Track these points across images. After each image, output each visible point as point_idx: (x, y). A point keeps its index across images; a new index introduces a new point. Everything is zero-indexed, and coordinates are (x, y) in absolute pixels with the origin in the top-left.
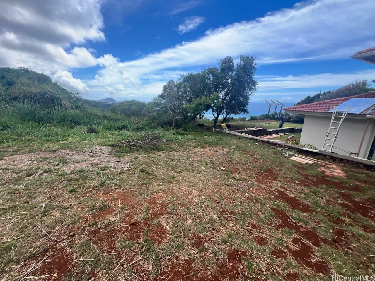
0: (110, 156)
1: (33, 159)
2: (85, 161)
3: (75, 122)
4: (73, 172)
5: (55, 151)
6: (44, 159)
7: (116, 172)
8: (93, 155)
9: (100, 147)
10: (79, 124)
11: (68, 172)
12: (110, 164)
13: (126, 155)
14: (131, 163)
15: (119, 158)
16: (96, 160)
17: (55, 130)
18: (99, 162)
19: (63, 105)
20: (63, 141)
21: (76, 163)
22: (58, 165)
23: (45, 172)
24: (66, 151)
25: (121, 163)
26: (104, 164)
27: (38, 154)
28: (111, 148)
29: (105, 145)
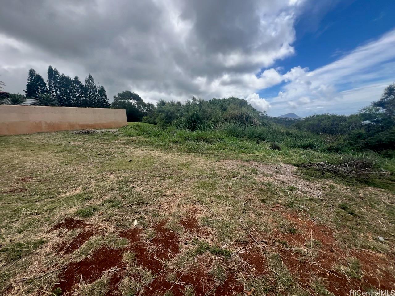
0: (296, 177)
1: (235, 165)
2: (272, 176)
3: (261, 138)
4: (262, 183)
5: (247, 161)
6: (242, 166)
7: (305, 197)
8: (278, 171)
9: (284, 165)
10: (264, 140)
11: (258, 182)
12: (297, 185)
13: (316, 180)
14: (324, 192)
15: (307, 181)
16: (282, 177)
17: (247, 143)
18: (285, 180)
19: (253, 123)
20: (252, 153)
21: (265, 175)
22: (250, 174)
23: (243, 177)
24: (255, 163)
25: (311, 189)
26: (291, 184)
27: (238, 162)
28: (297, 168)
29: (290, 164)
